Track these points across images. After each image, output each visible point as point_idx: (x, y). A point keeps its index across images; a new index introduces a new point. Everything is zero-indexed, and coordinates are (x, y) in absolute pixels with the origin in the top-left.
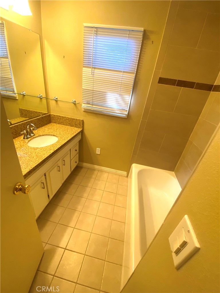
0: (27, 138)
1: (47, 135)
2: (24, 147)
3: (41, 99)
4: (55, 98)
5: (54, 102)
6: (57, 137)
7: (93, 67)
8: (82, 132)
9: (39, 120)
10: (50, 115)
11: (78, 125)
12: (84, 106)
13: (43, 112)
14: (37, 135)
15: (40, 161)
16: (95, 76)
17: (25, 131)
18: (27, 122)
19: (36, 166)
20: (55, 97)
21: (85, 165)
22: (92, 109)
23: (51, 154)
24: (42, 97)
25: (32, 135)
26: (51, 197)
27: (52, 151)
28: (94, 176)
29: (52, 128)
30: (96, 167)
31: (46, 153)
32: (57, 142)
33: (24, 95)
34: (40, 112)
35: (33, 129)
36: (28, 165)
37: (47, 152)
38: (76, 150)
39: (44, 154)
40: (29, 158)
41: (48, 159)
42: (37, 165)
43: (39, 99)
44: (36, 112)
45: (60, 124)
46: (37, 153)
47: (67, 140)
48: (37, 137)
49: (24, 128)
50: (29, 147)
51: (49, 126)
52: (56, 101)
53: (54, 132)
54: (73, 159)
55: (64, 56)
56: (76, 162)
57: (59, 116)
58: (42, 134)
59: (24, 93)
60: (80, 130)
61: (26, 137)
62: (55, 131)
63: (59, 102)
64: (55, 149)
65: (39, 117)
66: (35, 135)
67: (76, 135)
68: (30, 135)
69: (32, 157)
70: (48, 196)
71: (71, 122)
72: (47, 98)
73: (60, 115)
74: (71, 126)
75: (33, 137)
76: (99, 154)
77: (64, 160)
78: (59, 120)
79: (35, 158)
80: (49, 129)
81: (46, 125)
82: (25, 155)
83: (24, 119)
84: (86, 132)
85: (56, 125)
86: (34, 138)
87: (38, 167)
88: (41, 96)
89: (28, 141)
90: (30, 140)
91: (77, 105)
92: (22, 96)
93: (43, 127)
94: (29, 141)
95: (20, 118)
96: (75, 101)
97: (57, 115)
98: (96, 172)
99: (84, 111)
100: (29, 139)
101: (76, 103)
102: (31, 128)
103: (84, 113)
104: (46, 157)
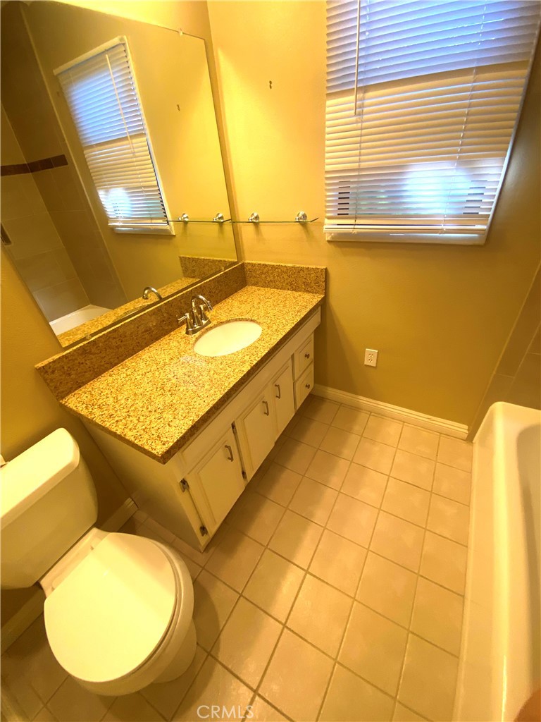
0: (194, 332)
1: (236, 320)
2: (186, 355)
3: (221, 224)
4: (253, 217)
5: (251, 228)
6: (259, 323)
7: (361, 88)
8: (323, 306)
9: (218, 282)
10: (243, 265)
11: (313, 284)
12: (331, 226)
13: (226, 260)
14: (214, 322)
15: (219, 396)
16: (365, 117)
17: (188, 315)
18: (191, 290)
19: (207, 413)
20: (253, 214)
21: (332, 393)
22: (356, 231)
23: (244, 375)
24: (222, 221)
25: (204, 322)
26: (250, 476)
27: (246, 368)
28: (357, 428)
29: (249, 300)
30: (364, 401)
31: (232, 374)
32: (259, 340)
33: (186, 223)
34: (220, 261)
35: (206, 309)
36: (191, 407)
37: (234, 370)
38: (307, 356)
39: (228, 377)
40: (194, 387)
41: (236, 391)
42: (211, 408)
43: (216, 227)
44: (214, 261)
45: (268, 287)
46: (212, 372)
47: (284, 334)
48: (215, 326)
49: (186, 307)
50: (195, 355)
51: (242, 295)
52: (256, 225)
53: (252, 311)
54: (302, 378)
55: (271, 82)
56: (308, 386)
57: (263, 265)
58: (225, 319)
59: (185, 216)
60: (317, 298)
61: (192, 328)
62: (256, 306)
63: (263, 228)
64: (255, 362)
65: (219, 275)
66: (209, 322)
67: (306, 315)
68: (199, 323)
69: (201, 385)
70: (244, 473)
71: (292, 279)
72: (234, 221)
73: (267, 263)
74: (295, 290)
75: (207, 327)
76: (375, 366)
77: (278, 386)
78: (263, 276)
79: (207, 387)
80: (241, 302)
81: (236, 292)
82: (186, 377)
83: (191, 281)
84: (334, 302)
85: (259, 290)
86: (208, 330)
87: (214, 413)
88: (219, 218)
89: (194, 339)
90: (200, 336)
91: (311, 227)
92: (181, 225)
93: (229, 300)
94: (197, 339)
95: (183, 279)
96: (305, 216)
97: (260, 264)
98: (363, 416)
99: (328, 241)
100: (197, 334)
101: (309, 219)
102: (202, 307)
103: (332, 247)
104: (231, 385)
